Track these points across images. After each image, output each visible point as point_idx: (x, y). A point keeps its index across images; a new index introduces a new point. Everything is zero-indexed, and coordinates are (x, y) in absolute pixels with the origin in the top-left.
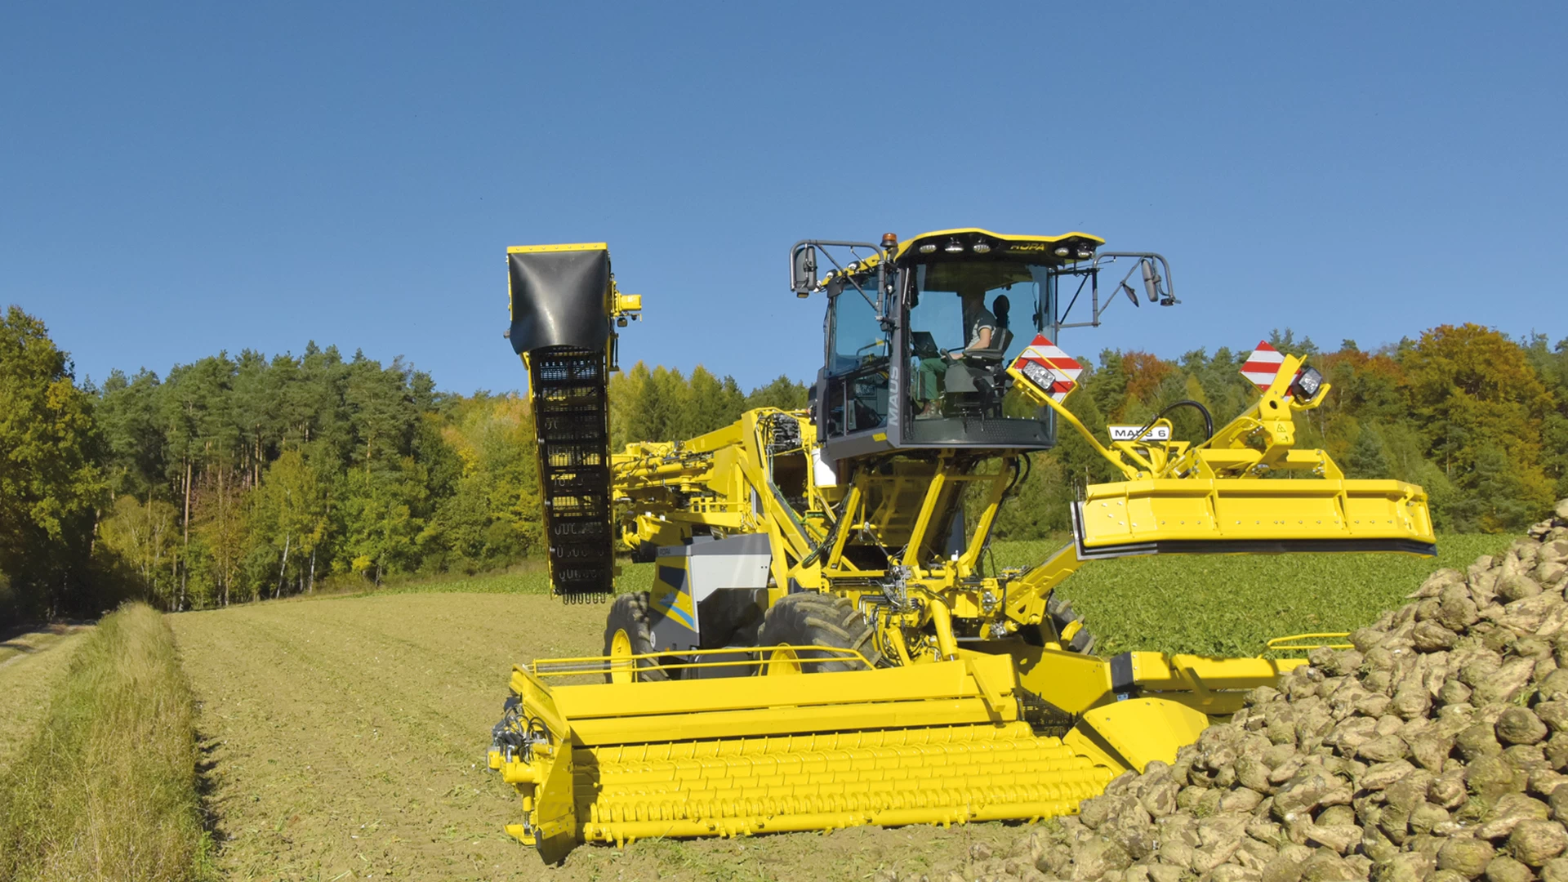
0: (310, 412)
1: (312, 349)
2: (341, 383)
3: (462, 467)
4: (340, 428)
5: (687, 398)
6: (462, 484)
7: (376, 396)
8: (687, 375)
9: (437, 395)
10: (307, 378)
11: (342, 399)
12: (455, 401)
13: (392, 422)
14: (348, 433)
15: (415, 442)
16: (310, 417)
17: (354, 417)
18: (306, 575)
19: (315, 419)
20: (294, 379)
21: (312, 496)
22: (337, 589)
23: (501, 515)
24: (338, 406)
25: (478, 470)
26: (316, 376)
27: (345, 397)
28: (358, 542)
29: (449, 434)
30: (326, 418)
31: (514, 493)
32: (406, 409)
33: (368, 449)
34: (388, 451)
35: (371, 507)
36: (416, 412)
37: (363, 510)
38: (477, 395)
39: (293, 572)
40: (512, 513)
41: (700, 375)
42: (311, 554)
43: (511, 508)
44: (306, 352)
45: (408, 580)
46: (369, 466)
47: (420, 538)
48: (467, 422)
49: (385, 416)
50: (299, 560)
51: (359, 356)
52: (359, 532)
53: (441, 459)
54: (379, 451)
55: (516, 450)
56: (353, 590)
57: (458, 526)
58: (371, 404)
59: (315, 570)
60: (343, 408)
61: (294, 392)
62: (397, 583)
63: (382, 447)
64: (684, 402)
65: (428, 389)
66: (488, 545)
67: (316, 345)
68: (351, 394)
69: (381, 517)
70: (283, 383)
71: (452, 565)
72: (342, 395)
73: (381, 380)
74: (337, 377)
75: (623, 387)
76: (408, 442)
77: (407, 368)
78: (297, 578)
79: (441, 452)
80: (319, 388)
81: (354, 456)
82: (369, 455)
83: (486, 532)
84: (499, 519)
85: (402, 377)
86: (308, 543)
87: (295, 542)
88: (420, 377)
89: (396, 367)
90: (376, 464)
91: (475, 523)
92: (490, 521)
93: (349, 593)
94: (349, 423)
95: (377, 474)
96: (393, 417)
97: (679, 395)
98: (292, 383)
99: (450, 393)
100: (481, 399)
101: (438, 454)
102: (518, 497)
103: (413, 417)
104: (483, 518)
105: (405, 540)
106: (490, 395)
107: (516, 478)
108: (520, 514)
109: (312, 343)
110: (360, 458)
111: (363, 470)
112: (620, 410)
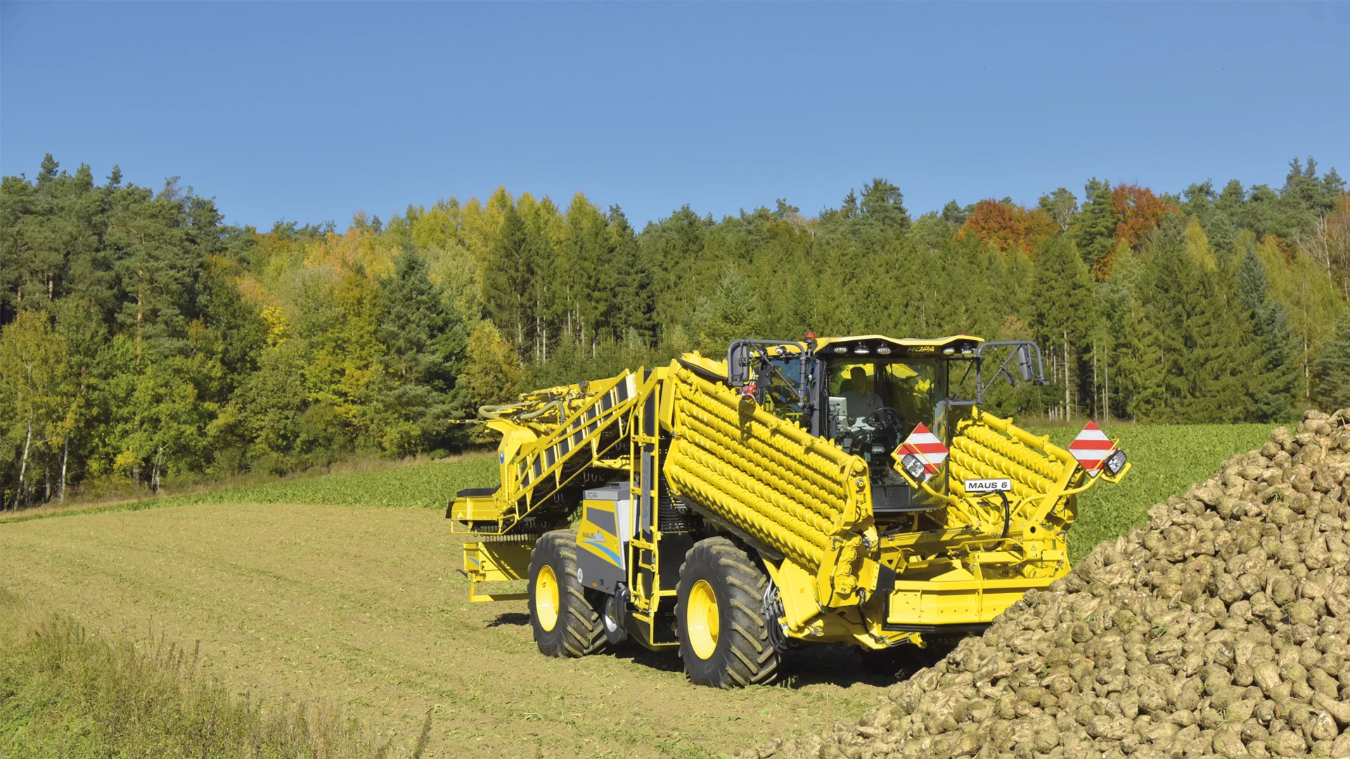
0: (57, 258)
1: (50, 167)
2: (97, 219)
3: (266, 332)
4: (99, 281)
5: (562, 237)
6: (266, 356)
7: (149, 237)
8: (563, 206)
9: (224, 231)
10: (51, 211)
11: (101, 241)
12: (250, 239)
13: (172, 272)
14: (111, 288)
15: (202, 299)
16: (56, 266)
17: (118, 265)
18: (55, 478)
19: (64, 268)
20: (32, 213)
21: (61, 369)
22: (98, 496)
23: (320, 396)
24: (97, 250)
25: (289, 336)
26: (63, 208)
27: (105, 238)
28: (125, 433)
29: (246, 285)
30: (80, 266)
31: (338, 367)
32: (187, 252)
33: (139, 310)
34: (167, 311)
35: (145, 386)
36: (199, 255)
37: (134, 390)
38: (277, 227)
39: (35, 474)
40: (335, 393)
41: (580, 207)
42: (62, 449)
43: (333, 386)
44: (42, 170)
45: (196, 483)
46: (140, 331)
47: (212, 428)
48: (270, 270)
49: (162, 264)
50: (45, 457)
51: (116, 178)
52: (126, 420)
53: (240, 322)
54: (155, 312)
55: (341, 310)
56: (121, 497)
57: (264, 411)
58: (141, 248)
59: (67, 471)
60: (102, 254)
61: (31, 229)
62: (181, 486)
63: (159, 306)
64: (559, 242)
65: (212, 223)
66: (303, 436)
67: (55, 160)
68: (114, 233)
69: (158, 399)
70: (18, 218)
71: (255, 463)
72: (100, 235)
73: (153, 216)
74: (93, 209)
75: (479, 222)
76: (193, 300)
77: (184, 194)
78: (40, 483)
79: (239, 313)
80: (69, 226)
81: (120, 317)
82: (139, 316)
83: (301, 419)
84: (317, 401)
85: (180, 207)
86: (58, 434)
87: (39, 434)
88: (200, 204)
89: (168, 194)
90: (150, 330)
91: (286, 407)
92: (305, 404)
93: (115, 503)
94: (113, 273)
95: (152, 341)
96: (172, 267)
97: (553, 235)
98: (29, 218)
99: (242, 226)
100: (284, 234)
101: (233, 315)
102: (342, 372)
103: (195, 265)
104: (297, 401)
105: (190, 430)
106: (296, 228)
107: (339, 347)
108: (345, 394)
109: (49, 158)
110: (129, 321)
111: (132, 336)
112: (473, 253)
